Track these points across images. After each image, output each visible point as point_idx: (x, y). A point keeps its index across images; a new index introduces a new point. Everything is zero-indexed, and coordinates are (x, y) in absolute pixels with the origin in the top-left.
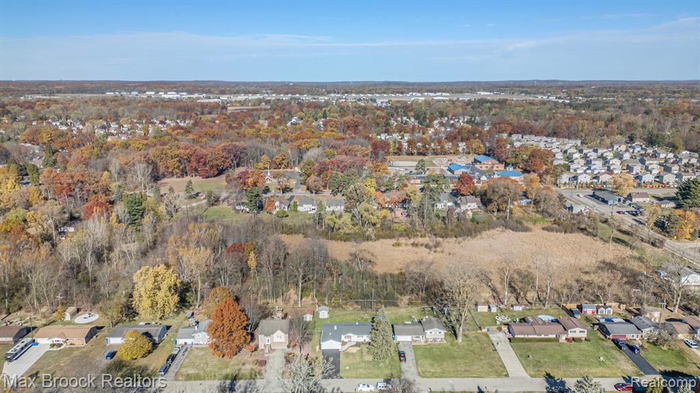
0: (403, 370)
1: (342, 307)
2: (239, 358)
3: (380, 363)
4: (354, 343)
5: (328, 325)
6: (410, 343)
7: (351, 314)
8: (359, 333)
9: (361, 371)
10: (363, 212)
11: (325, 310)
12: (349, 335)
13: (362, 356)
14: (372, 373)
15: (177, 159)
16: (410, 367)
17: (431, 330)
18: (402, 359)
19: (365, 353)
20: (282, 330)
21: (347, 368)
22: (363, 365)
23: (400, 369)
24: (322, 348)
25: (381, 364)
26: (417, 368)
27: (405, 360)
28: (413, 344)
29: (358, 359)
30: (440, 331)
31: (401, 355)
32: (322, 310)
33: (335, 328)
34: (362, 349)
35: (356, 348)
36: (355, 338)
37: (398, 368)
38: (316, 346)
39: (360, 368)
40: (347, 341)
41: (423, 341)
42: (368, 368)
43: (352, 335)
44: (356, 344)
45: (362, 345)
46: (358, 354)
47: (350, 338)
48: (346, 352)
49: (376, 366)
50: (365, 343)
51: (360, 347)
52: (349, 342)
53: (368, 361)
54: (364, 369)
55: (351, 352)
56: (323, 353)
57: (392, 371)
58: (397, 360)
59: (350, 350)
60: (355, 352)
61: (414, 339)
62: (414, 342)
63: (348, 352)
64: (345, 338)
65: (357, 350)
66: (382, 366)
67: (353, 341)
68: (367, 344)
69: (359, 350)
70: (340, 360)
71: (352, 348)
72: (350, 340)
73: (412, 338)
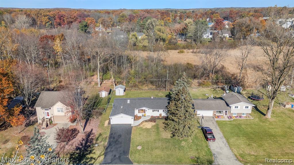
0: (213, 152)
1: (138, 87)
2: (5, 134)
3: (181, 141)
4: (149, 118)
5: (122, 100)
6: (212, 119)
7: (147, 92)
8: (155, 108)
9: (157, 152)
10: (157, 31)
11: (121, 88)
12: (144, 108)
13: (158, 133)
14: (172, 155)
15: (48, 17)
16: (221, 148)
17: (236, 105)
18: (209, 136)
19: (161, 129)
20: (64, 102)
21: (139, 148)
22: (159, 144)
23: (209, 149)
24: (112, 123)
25: (183, 144)
26: (231, 149)
27: (214, 139)
28: (216, 119)
29: (153, 137)
30: (247, 105)
31: (207, 133)
32: (118, 88)
33: (129, 102)
34: (157, 125)
35: (150, 123)
36: (150, 113)
37: (206, 149)
38: (105, 120)
39: (156, 149)
40: (141, 116)
41: (227, 116)
42: (166, 148)
43: (146, 109)
44: (151, 118)
45: (157, 119)
46: (154, 130)
47: (145, 112)
48: (139, 127)
49: (177, 146)
50: (161, 117)
51: (155, 122)
52: (143, 117)
53: (165, 139)
54: (161, 150)
55: (144, 128)
56: (111, 128)
57: (198, 153)
58: (201, 138)
59: (144, 126)
60: (149, 128)
61: (216, 114)
62: (216, 117)
63: (141, 127)
64: (139, 112)
65: (152, 125)
66: (184, 145)
67: (148, 116)
68: (163, 119)
69: (155, 126)
70: (131, 136)
71: (146, 123)
72: (144, 114)
73: (213, 113)
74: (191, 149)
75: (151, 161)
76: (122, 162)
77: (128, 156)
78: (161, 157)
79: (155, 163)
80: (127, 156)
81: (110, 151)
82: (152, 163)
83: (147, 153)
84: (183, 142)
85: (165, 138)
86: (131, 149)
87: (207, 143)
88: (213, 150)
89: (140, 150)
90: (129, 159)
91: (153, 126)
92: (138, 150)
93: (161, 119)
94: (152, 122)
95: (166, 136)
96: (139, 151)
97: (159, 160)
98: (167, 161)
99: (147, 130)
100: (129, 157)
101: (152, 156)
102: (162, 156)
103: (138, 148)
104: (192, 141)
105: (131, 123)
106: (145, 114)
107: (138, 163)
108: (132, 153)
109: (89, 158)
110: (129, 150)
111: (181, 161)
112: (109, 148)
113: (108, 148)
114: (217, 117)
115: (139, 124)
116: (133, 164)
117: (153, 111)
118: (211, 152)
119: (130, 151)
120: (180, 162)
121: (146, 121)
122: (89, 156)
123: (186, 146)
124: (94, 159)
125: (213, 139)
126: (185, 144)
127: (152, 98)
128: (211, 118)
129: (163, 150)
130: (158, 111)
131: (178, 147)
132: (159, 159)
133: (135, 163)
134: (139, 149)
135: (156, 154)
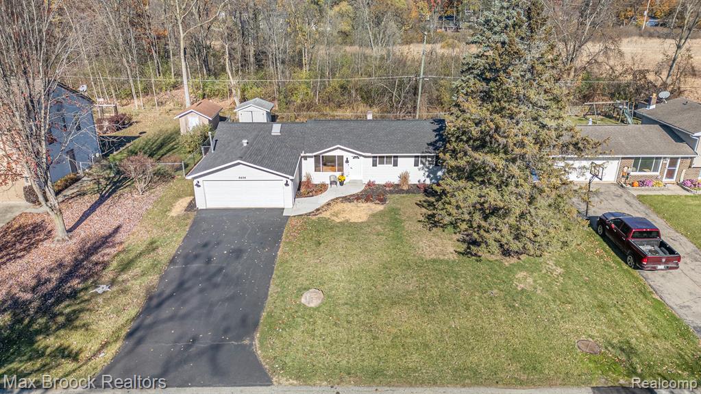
0: (687, 317)
3: (510, 270)
4: (356, 190)
6: (615, 191)
8: (382, 149)
9: (403, 319)
11: (259, 105)
12: (337, 153)
14: (479, 334)
19: (411, 225)
21: (312, 299)
22: (406, 283)
23: (660, 306)
24: (200, 205)
25: (524, 280)
27: (673, 256)
28: (635, 192)
29: (377, 252)
33: (276, 130)
34: (391, 211)
35: (364, 205)
36: (361, 169)
38: (178, 197)
39: (394, 303)
40: (328, 182)
41: (673, 180)
42: (442, 299)
43: (346, 155)
44: (365, 191)
45: (391, 192)
46: (379, 227)
47: (341, 170)
48: (314, 218)
49: (495, 291)
50: (405, 188)
51: (383, 201)
52: (334, 186)
53: (434, 261)
54: (420, 308)
55: (338, 221)
56: (195, 223)
57: (613, 324)
58: (601, 257)
59: (336, 214)
60: (360, 221)
61: (632, 174)
62: (632, 185)
63: (327, 220)
64: (317, 169)
65: (370, 213)
66: (529, 289)
67: (354, 182)
68: (413, 193)
69: (381, 214)
70: (279, 253)
71: (347, 206)
72: (338, 174)
73: (621, 168)
74: (569, 307)
75: (374, 363)
76: (219, 375)
77: (253, 339)
78: (426, 346)
79: (392, 376)
80: (247, 342)
81: (171, 318)
82: (375, 375)
83: (349, 322)
84: (520, 275)
85: (433, 256)
86: (269, 305)
87: (637, 279)
88: (681, 307)
89: (317, 309)
90: (253, 355)
91: (373, 215)
92: (305, 308)
93: (408, 192)
94: (369, 204)
95: (437, 249)
96: (309, 313)
97: (414, 359)
98: (456, 363)
99: (351, 228)
100: (257, 342)
101: (375, 338)
102: (430, 337)
103: (303, 300)
104: (560, 270)
105: (281, 206)
106: (342, 175)
107: (298, 378)
108: (272, 327)
109: (48, 351)
110: (262, 308)
111: (539, 366)
112: (171, 301)
113: (165, 306)
114: (636, 184)
115: (318, 210)
116: (268, 382)
117: (374, 165)
118: (674, 319)
119: (264, 314)
120: (534, 368)
121: (347, 199)
122: (50, 342)
123: (539, 292)
124: (74, 356)
125: (668, 261)
126: (530, 280)
127: (370, 117)
128: (613, 188)
129: (427, 308)
130: (396, 164)
131: (502, 294)
132: (415, 357)
133: (283, 380)
134: (312, 305)
135: (394, 331)
